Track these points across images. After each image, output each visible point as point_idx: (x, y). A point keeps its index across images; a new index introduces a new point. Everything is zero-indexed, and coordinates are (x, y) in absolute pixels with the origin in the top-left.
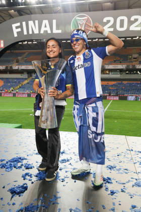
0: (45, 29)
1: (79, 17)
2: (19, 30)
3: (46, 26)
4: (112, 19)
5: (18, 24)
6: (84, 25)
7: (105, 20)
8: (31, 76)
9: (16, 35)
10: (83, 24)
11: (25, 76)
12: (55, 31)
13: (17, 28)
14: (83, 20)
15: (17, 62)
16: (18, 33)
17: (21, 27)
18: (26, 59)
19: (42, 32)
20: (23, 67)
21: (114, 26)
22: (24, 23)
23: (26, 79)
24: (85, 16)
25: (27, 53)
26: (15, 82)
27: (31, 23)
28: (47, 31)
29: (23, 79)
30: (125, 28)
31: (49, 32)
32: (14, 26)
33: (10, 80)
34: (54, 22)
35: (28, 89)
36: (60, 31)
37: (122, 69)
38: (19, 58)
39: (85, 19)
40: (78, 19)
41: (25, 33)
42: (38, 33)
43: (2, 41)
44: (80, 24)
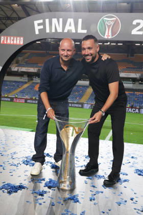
0: (70, 28)
1: (106, 17)
2: (41, 27)
3: (70, 25)
4: (142, 22)
6: (112, 26)
8: (32, 80)
9: (37, 32)
10: (111, 24)
11: (25, 79)
12: (80, 31)
13: (39, 25)
14: (112, 21)
15: (17, 62)
16: (39, 30)
17: (44, 24)
18: (27, 60)
19: (66, 31)
20: (24, 69)
23: (26, 83)
25: (29, 53)
26: (14, 86)
27: (54, 21)
28: (71, 30)
29: (22, 82)
31: (74, 31)
32: (36, 23)
33: (8, 83)
34: (80, 21)
35: (27, 95)
36: (85, 31)
37: (136, 78)
38: (19, 58)
39: (114, 20)
40: (106, 20)
41: (48, 31)
42: (61, 31)
43: (22, 38)
44: (107, 25)
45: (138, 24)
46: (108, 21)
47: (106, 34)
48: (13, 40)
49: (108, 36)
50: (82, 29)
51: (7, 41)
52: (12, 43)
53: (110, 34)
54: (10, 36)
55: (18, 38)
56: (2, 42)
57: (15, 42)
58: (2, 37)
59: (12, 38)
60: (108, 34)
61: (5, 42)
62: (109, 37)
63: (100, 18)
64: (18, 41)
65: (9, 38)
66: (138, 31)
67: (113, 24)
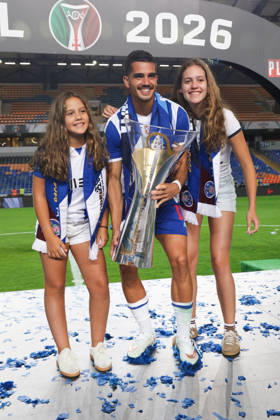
10: (79, 20)
12: (7, 32)
14: (80, 10)
21: (150, 31)
30: (173, 40)
36: (19, 34)
39: (84, 10)
40: (67, 9)
44: (72, 20)
45: (138, 21)
46: (72, 10)
47: (72, 40)
49: (76, 45)
50: (11, 27)
53: (80, 41)
60: (76, 40)
62: (80, 49)
63: (52, 5)
66: (139, 35)
67: (83, 18)
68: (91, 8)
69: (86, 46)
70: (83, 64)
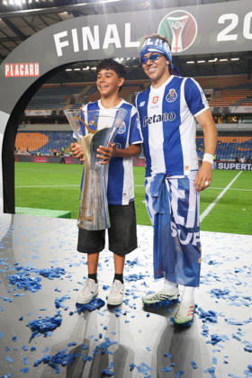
0: (112, 41)
1: (172, 15)
2: (66, 43)
3: (112, 36)
4: (235, 18)
5: (64, 34)
6: (182, 31)
7: (221, 20)
9: (60, 53)
12: (129, 44)
13: (62, 40)
14: (181, 21)
15: (71, 102)
16: (63, 48)
17: (69, 38)
19: (105, 46)
21: (239, 30)
22: (74, 32)
24: (183, 14)
27: (86, 30)
28: (114, 44)
31: (118, 45)
32: (57, 37)
33: (60, 135)
34: (128, 27)
36: (137, 44)
38: (74, 95)
39: (184, 20)
40: (171, 21)
41: (76, 49)
42: (98, 48)
43: (37, 66)
44: (174, 29)
45: (228, 22)
46: (175, 22)
47: (173, 45)
48: (24, 70)
49: (176, 48)
50: (132, 40)
51: (14, 72)
52: (22, 74)
53: (180, 45)
54: (19, 63)
55: (31, 65)
56: (6, 74)
57: (27, 72)
58: (7, 66)
59: (22, 66)
61: (12, 74)
62: (179, 51)
63: (162, 19)
64: (31, 70)
65: (17, 66)
66: (228, 34)
67: (183, 27)
68: (190, 17)
69: (184, 48)
70: (207, 61)
